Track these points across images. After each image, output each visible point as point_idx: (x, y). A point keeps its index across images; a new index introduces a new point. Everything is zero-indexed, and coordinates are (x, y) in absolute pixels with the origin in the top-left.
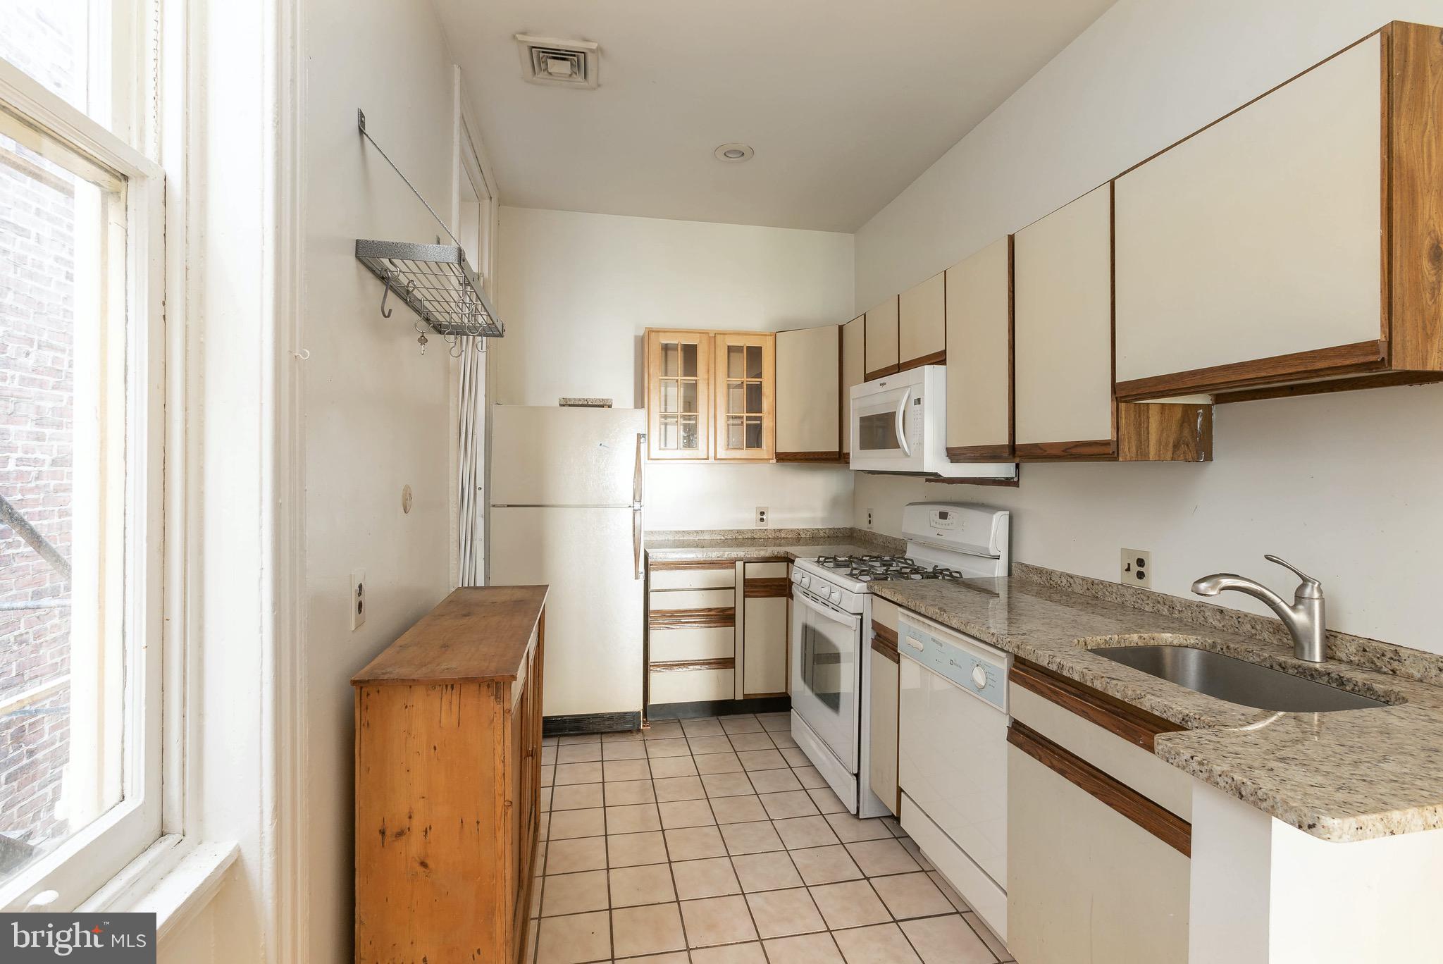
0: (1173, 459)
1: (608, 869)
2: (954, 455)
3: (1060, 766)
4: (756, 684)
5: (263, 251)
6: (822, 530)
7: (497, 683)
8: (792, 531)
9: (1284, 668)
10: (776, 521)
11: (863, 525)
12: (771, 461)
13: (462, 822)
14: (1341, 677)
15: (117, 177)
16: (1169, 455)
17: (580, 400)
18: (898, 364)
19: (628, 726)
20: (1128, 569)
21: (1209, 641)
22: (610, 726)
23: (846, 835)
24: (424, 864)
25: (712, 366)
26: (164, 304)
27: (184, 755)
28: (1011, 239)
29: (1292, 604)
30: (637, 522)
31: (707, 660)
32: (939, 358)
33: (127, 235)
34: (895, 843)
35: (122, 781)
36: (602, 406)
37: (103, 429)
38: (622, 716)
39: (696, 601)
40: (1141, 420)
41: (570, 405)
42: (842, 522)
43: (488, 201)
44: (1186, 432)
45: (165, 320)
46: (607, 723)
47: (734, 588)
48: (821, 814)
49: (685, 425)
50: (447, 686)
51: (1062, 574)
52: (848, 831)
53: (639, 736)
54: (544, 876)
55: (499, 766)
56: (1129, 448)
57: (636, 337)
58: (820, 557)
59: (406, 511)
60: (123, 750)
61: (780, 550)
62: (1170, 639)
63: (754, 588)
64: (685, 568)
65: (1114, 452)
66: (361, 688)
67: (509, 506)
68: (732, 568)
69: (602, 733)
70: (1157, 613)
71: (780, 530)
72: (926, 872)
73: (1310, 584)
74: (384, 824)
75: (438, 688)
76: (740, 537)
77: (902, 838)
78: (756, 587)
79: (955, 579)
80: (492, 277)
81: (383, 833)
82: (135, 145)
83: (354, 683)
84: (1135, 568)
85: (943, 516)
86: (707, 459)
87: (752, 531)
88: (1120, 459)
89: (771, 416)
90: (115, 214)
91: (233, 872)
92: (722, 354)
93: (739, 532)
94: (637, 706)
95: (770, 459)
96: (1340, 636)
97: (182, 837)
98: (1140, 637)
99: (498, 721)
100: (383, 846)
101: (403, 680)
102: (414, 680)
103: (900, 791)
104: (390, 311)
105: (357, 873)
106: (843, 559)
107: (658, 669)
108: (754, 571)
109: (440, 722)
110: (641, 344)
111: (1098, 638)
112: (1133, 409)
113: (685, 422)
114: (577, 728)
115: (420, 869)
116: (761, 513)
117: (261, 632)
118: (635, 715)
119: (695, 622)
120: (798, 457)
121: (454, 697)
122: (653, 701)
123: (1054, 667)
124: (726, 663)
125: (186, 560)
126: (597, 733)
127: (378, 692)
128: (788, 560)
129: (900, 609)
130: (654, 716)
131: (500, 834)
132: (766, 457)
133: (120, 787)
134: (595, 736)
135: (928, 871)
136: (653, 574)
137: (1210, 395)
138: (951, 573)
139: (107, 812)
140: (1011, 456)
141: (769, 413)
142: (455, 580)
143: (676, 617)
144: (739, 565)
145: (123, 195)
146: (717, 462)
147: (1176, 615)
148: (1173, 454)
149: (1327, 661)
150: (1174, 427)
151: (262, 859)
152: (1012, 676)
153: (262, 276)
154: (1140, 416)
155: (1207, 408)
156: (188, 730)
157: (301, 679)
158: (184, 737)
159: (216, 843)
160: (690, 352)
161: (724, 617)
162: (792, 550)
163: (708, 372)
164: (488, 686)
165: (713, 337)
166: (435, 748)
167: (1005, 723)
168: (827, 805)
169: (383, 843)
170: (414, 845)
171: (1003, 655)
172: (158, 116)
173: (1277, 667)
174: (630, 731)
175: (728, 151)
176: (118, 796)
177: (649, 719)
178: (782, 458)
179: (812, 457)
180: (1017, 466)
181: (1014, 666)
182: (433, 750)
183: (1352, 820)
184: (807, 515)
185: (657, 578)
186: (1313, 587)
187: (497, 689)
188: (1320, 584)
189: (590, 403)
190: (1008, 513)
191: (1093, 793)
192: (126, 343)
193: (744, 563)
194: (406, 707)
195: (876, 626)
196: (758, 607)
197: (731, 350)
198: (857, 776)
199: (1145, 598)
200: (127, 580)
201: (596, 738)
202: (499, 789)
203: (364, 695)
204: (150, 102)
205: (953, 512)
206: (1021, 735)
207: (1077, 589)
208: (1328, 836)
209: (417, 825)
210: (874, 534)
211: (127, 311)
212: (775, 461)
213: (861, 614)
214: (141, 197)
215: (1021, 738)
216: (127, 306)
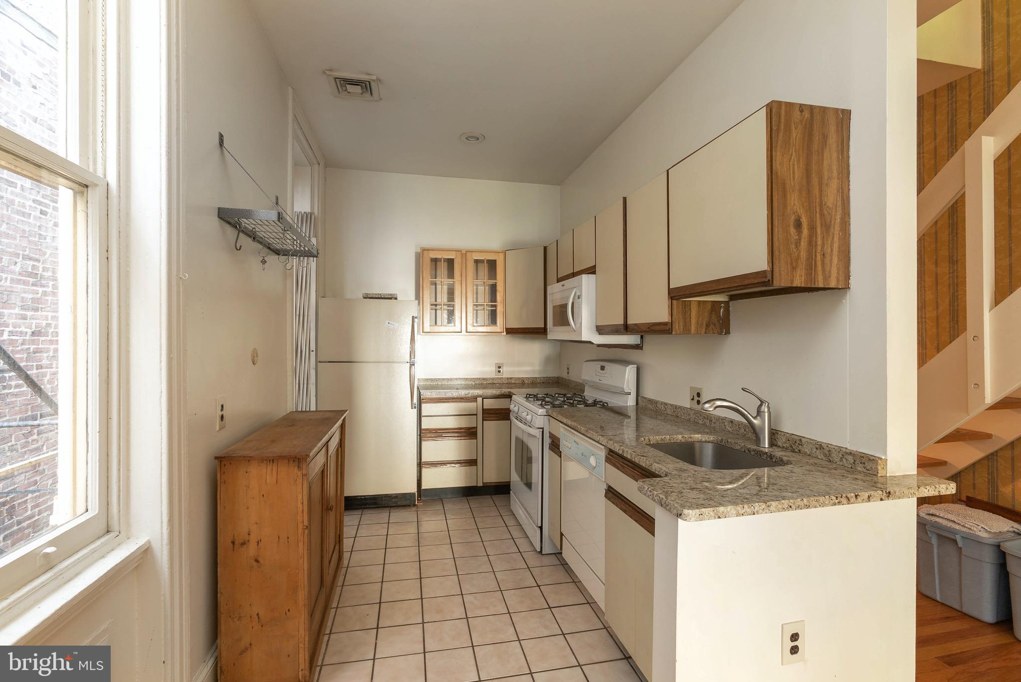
0: (705, 333)
1: (382, 582)
2: (601, 330)
3: (625, 508)
4: (491, 476)
5: (161, 222)
6: (538, 378)
7: (299, 459)
8: (519, 378)
9: (749, 452)
10: (509, 372)
11: (564, 375)
12: (503, 334)
13: (279, 537)
14: (771, 455)
15: (82, 186)
16: (704, 330)
17: (376, 294)
18: (573, 273)
19: (408, 502)
20: (693, 399)
21: (720, 438)
22: (396, 502)
23: (531, 563)
24: (257, 561)
25: (464, 272)
26: (107, 251)
27: (119, 491)
28: (625, 199)
29: (755, 415)
30: (412, 373)
31: (459, 461)
32: (592, 270)
33: (87, 216)
34: (561, 566)
35: (87, 502)
36: (391, 299)
37: (75, 317)
38: (404, 495)
39: (451, 423)
40: (685, 310)
41: (370, 298)
42: (551, 373)
43: (317, 166)
44: (714, 317)
45: (108, 259)
46: (394, 500)
47: (476, 415)
48: (520, 552)
49: (448, 310)
50: (270, 461)
51: (662, 403)
52: (533, 560)
53: (414, 509)
54: (343, 586)
55: (300, 506)
56: (679, 327)
57: (416, 253)
58: (527, 394)
59: (254, 364)
60: (87, 485)
61: (505, 391)
62: (701, 438)
63: (489, 414)
64: (445, 402)
65: (669, 329)
66: (221, 461)
67: (329, 362)
68: (475, 402)
69: (391, 507)
70: (704, 424)
71: (511, 378)
72: (575, 582)
73: (764, 404)
74: (234, 538)
75: (265, 462)
76: (485, 383)
77: (564, 564)
78: (491, 414)
79: (604, 406)
80: (320, 215)
81: (233, 543)
82: (91, 170)
83: (216, 458)
84: (696, 398)
85: (603, 368)
86: (461, 332)
87: (493, 379)
88: (673, 333)
89: (502, 305)
90: (81, 206)
91: (146, 552)
92: (471, 265)
93: (484, 379)
94: (413, 489)
95: (502, 332)
96: (780, 433)
97: (118, 534)
98: (683, 437)
99: (299, 480)
100: (233, 550)
101: (244, 457)
102: (250, 457)
103: (562, 535)
104: (241, 246)
105: (219, 566)
106: (541, 396)
107: (427, 466)
108: (489, 404)
109: (266, 481)
110: (419, 257)
111: (657, 437)
112: (681, 304)
113: (448, 308)
114: (375, 503)
115: (255, 564)
116: (499, 367)
117: (161, 426)
118: (411, 495)
119: (451, 436)
120: (519, 331)
121: (274, 468)
122: (424, 486)
123: (620, 452)
124: (472, 463)
125: (120, 387)
126: (387, 507)
127: (231, 464)
128: (509, 396)
129: (561, 424)
130: (425, 496)
131: (301, 544)
132: (499, 331)
133: (85, 505)
134: (387, 508)
135: (575, 581)
136: (423, 406)
137: (727, 295)
138: (603, 404)
139: (79, 516)
140: (625, 331)
141: (501, 303)
142: (290, 407)
143: (438, 433)
144: (480, 400)
145: (85, 194)
146: (468, 334)
147: (713, 425)
148: (706, 329)
149: (772, 447)
150: (706, 314)
151: (162, 548)
152: (608, 460)
153: (161, 235)
154: (685, 308)
155: (727, 304)
156: (121, 478)
157: (184, 453)
158: (119, 481)
159: (137, 538)
160: (450, 262)
161: (470, 433)
162: (512, 391)
163: (461, 276)
164: (294, 461)
165: (464, 254)
166: (263, 496)
167: (605, 487)
168: (524, 546)
169: (233, 549)
170: (251, 550)
171: (603, 447)
172: (104, 151)
173: (747, 451)
174: (409, 506)
175: (469, 137)
176: (84, 509)
177: (423, 499)
178: (510, 331)
179: (527, 331)
180: (642, 337)
181: (609, 454)
182: (262, 497)
183: (697, 511)
184: (528, 368)
185: (427, 408)
186: (765, 405)
187: (299, 463)
188: (768, 404)
189: (382, 296)
190: (636, 366)
191: (636, 521)
192: (87, 273)
193: (483, 399)
194: (247, 472)
195: (552, 436)
196: (491, 426)
197: (477, 262)
198: (541, 528)
199: (699, 416)
200: (88, 397)
201: (387, 510)
202: (299, 518)
203: (222, 466)
204: (99, 145)
205: (609, 366)
206: (612, 494)
207: (669, 412)
208: (686, 518)
209: (253, 538)
210: (570, 380)
211: (88, 256)
212: (505, 333)
213: (543, 428)
214: (95, 196)
215: (610, 495)
216: (87, 253)
